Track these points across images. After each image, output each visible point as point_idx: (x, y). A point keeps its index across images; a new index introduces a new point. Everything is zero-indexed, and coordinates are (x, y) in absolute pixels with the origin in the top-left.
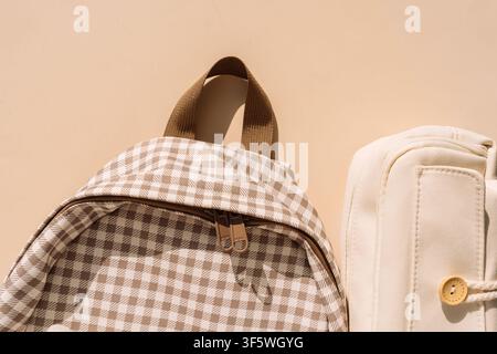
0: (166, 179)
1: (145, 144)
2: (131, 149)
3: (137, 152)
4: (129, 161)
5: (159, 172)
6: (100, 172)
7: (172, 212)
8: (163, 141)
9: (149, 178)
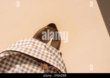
0: (31, 50)
1: (28, 39)
2: (24, 39)
3: (25, 40)
4: (23, 42)
5: (29, 48)
6: (15, 43)
7: (30, 58)
8: (32, 39)
9: (27, 49)
